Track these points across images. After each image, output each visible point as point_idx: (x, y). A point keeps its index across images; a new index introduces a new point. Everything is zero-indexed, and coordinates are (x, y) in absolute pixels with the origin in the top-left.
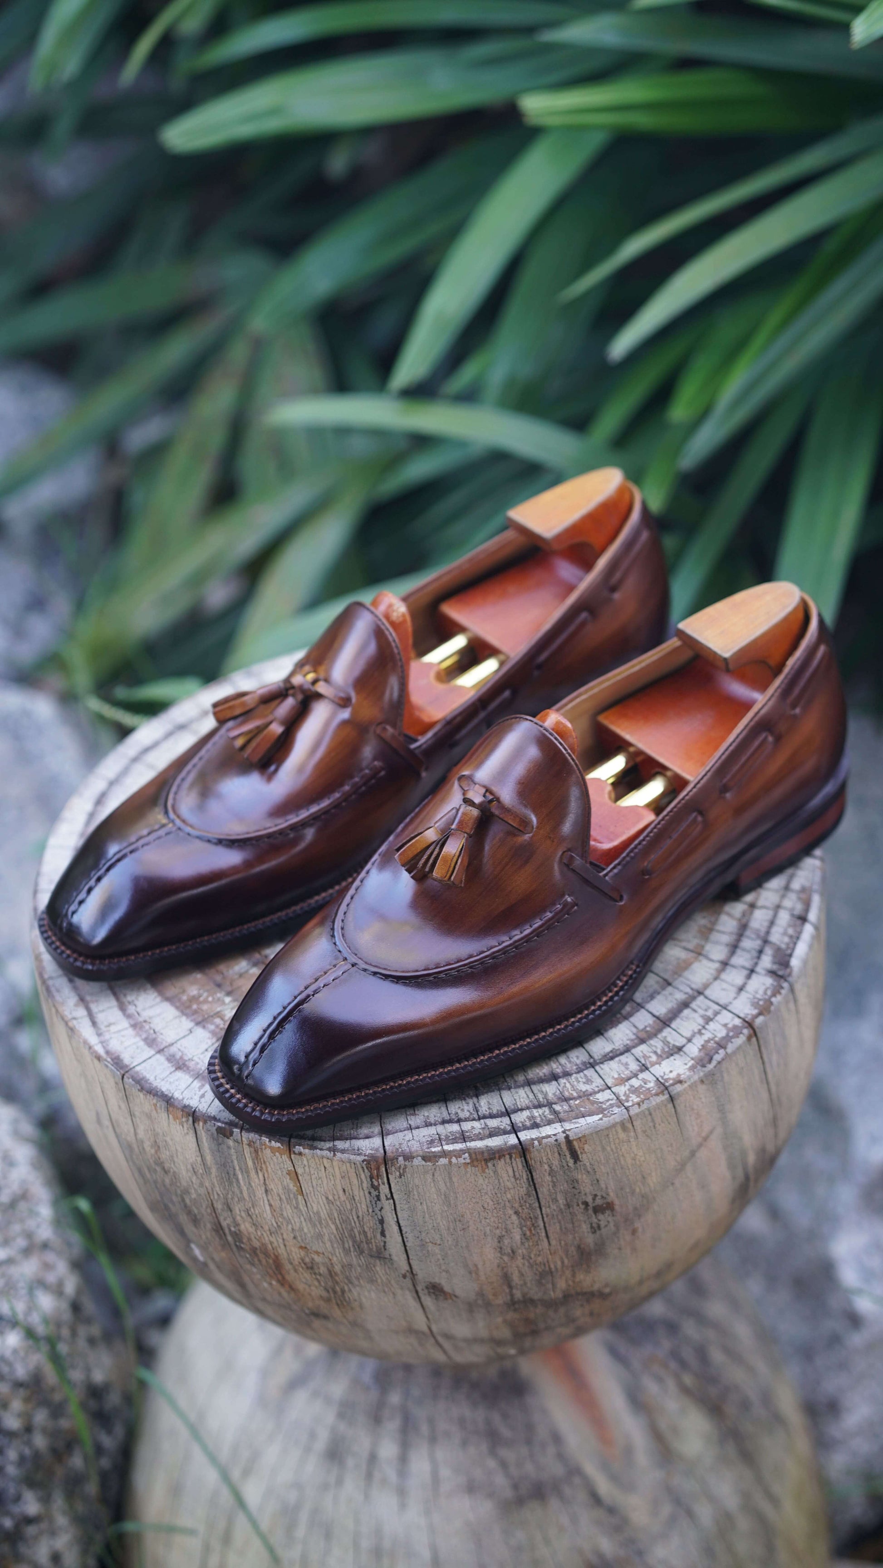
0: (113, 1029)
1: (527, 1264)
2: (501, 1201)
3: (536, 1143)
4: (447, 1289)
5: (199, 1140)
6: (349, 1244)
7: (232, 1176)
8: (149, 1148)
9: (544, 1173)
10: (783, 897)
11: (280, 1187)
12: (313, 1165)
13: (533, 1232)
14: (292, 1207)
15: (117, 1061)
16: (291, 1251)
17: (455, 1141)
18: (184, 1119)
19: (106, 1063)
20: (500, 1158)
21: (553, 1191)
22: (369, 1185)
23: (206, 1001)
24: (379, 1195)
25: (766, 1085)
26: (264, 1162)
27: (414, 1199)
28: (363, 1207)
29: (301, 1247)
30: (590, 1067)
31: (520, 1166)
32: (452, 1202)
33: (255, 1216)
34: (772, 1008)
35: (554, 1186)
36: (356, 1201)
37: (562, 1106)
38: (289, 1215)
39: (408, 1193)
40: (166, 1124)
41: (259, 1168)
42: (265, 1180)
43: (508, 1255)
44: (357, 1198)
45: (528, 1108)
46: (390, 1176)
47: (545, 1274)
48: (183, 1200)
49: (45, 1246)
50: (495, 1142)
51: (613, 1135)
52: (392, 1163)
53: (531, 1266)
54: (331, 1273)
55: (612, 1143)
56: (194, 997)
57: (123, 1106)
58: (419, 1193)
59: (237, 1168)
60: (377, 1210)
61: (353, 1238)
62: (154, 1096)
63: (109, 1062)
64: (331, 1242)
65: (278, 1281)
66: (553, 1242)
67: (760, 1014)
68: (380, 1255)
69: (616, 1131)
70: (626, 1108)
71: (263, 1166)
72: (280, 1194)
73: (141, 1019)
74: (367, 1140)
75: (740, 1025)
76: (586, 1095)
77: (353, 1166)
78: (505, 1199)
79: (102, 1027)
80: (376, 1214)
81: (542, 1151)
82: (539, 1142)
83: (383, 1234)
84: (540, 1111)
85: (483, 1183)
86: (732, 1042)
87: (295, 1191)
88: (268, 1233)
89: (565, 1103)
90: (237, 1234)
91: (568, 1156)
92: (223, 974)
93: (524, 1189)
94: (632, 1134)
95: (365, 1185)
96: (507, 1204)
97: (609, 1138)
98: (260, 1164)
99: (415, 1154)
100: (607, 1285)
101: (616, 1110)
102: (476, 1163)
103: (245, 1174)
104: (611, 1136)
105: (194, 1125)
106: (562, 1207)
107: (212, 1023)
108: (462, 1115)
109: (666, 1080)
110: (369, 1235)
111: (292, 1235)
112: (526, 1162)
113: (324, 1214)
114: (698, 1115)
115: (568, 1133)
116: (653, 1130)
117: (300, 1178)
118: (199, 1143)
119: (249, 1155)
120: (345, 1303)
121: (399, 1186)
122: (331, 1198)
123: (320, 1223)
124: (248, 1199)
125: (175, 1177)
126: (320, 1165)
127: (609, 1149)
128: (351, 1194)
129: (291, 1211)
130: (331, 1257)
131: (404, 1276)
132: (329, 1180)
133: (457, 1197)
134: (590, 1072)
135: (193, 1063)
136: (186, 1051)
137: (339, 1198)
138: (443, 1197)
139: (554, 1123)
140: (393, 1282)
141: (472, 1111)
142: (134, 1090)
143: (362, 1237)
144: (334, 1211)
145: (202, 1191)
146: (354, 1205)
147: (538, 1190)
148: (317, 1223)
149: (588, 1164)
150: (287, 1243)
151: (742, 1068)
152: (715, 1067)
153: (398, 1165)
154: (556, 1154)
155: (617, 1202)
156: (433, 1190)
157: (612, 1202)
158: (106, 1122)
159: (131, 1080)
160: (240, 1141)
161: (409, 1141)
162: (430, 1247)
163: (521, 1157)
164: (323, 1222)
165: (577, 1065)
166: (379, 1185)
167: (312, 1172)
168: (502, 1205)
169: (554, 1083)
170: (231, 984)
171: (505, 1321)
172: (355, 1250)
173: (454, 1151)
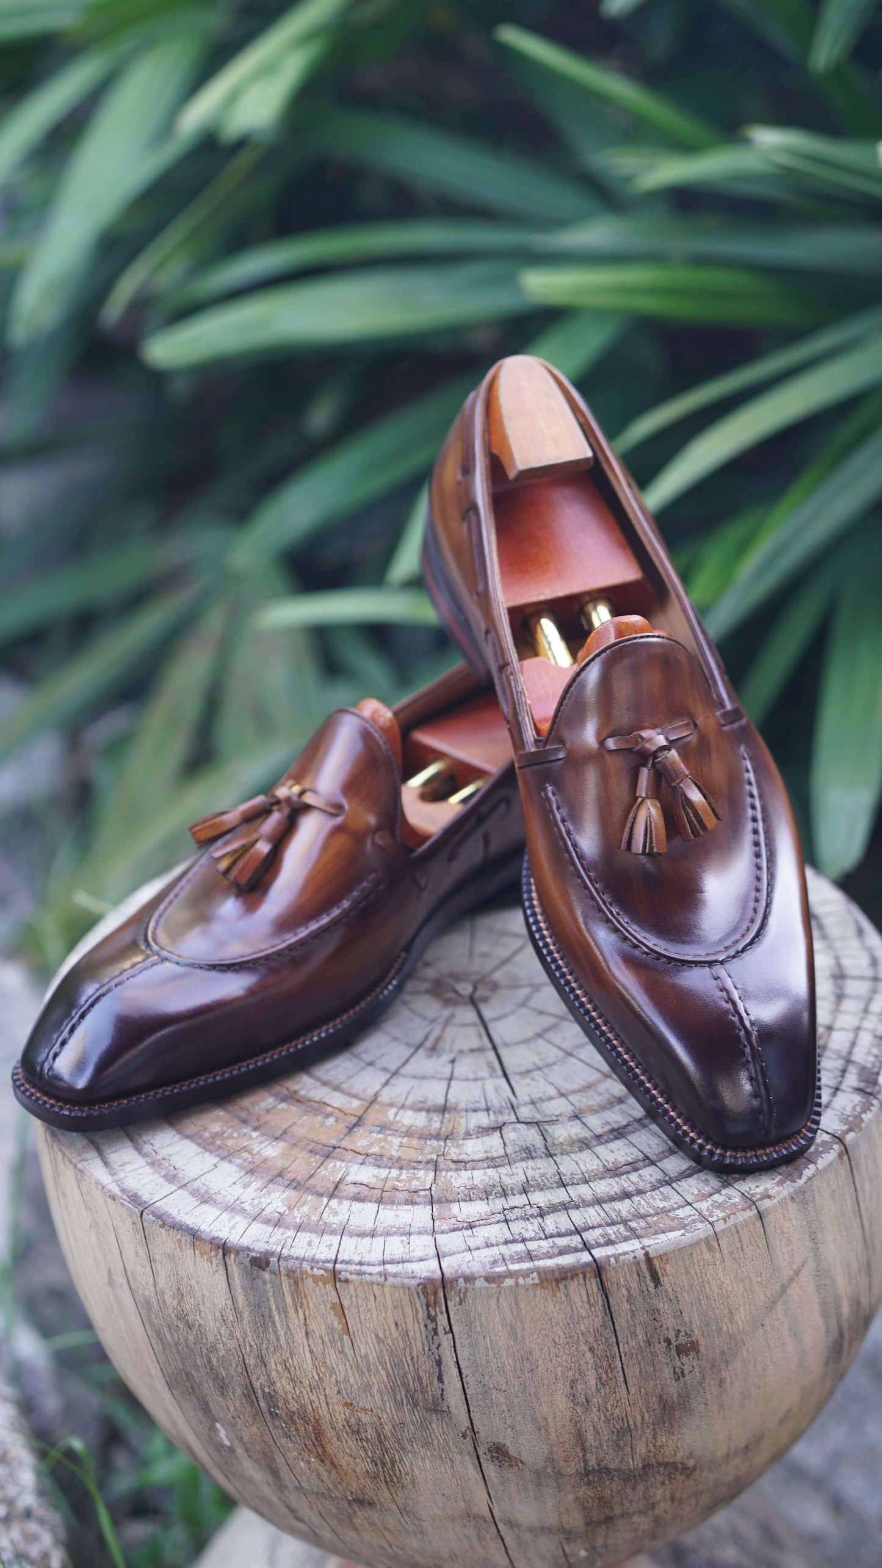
0: (128, 1168)
1: (603, 1418)
2: (573, 1333)
3: (612, 1260)
4: (512, 1452)
5: (229, 1278)
6: (401, 1395)
7: (267, 1320)
8: (171, 1300)
9: (622, 1298)
10: (863, 1019)
11: (323, 1327)
12: (361, 1294)
13: (610, 1375)
14: (337, 1350)
15: (135, 1199)
16: (334, 1411)
17: (521, 1260)
18: (213, 1254)
19: (123, 1201)
20: (572, 1278)
21: (632, 1323)
22: (425, 1315)
23: (230, 1137)
24: (436, 1328)
25: (858, 1219)
26: (306, 1296)
27: (475, 1331)
28: (418, 1345)
29: (346, 1404)
30: (665, 1185)
31: (595, 1289)
32: (519, 1335)
33: (293, 1369)
34: (863, 1125)
35: (633, 1316)
36: (411, 1337)
37: (638, 1223)
38: (333, 1363)
39: (469, 1324)
40: (191, 1263)
41: (298, 1305)
42: (305, 1319)
43: (582, 1405)
44: (411, 1334)
45: (600, 1226)
46: (449, 1303)
47: (623, 1433)
48: (209, 1361)
49: (28, 1514)
50: (567, 1260)
51: (697, 1255)
52: (451, 1286)
53: (607, 1421)
54: (380, 1437)
55: (696, 1265)
56: (217, 1134)
57: (142, 1251)
58: (481, 1324)
59: (274, 1307)
60: (433, 1347)
61: (406, 1386)
62: (178, 1230)
63: (125, 1200)
64: (381, 1394)
65: (318, 1457)
66: (632, 1390)
67: (850, 1130)
68: (437, 1407)
69: (700, 1249)
70: (710, 1223)
71: (304, 1301)
72: (323, 1335)
73: (158, 1157)
74: (422, 1262)
75: (830, 1140)
76: (665, 1212)
77: (407, 1291)
78: (579, 1331)
79: (116, 1166)
80: (433, 1354)
81: (620, 1269)
82: (615, 1259)
83: (440, 1379)
84: (614, 1228)
85: (554, 1310)
86: (822, 1158)
87: (340, 1329)
88: (309, 1390)
89: (641, 1220)
90: (271, 1397)
91: (648, 1278)
92: (248, 1110)
93: (600, 1318)
94: (718, 1255)
95: (420, 1316)
96: (581, 1338)
97: (693, 1258)
98: (300, 1300)
99: (477, 1275)
100: (691, 1456)
101: (699, 1225)
102: (545, 1285)
103: (282, 1314)
104: (695, 1255)
105: (224, 1258)
106: (642, 1343)
107: (239, 1158)
108: (526, 1235)
109: (753, 1195)
110: (424, 1381)
111: (336, 1389)
112: (602, 1283)
113: (373, 1358)
114: (789, 1242)
115: (647, 1249)
116: (741, 1253)
117: (346, 1312)
118: (230, 1281)
119: (288, 1289)
120: (395, 1480)
121: (459, 1315)
122: (381, 1335)
123: (369, 1370)
124: (285, 1347)
125: (201, 1331)
126: (369, 1293)
127: (693, 1272)
128: (405, 1328)
129: (335, 1357)
130: (380, 1415)
131: (464, 1436)
132: (379, 1312)
133: (524, 1329)
134: (666, 1190)
135: (220, 1196)
136: (211, 1185)
137: (391, 1334)
138: (508, 1328)
139: (631, 1239)
140: (451, 1444)
141: (537, 1231)
142: (155, 1228)
143: (417, 1384)
144: (385, 1352)
145: (232, 1344)
146: (408, 1343)
147: (615, 1321)
148: (365, 1370)
149: (670, 1290)
150: (330, 1401)
151: (834, 1191)
152: (806, 1183)
153: (458, 1288)
154: (635, 1275)
155: (702, 1342)
156: (498, 1319)
157: (697, 1341)
158: (120, 1279)
159: (151, 1216)
160: (277, 1272)
161: (469, 1262)
162: (494, 1394)
163: (596, 1277)
164: (372, 1367)
165: (651, 1183)
166: (436, 1314)
167: (360, 1304)
168: (575, 1339)
169: (627, 1201)
170: (258, 1120)
171: (577, 1499)
172: (408, 1403)
173: (520, 1270)
